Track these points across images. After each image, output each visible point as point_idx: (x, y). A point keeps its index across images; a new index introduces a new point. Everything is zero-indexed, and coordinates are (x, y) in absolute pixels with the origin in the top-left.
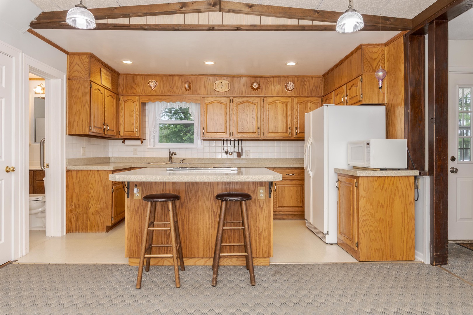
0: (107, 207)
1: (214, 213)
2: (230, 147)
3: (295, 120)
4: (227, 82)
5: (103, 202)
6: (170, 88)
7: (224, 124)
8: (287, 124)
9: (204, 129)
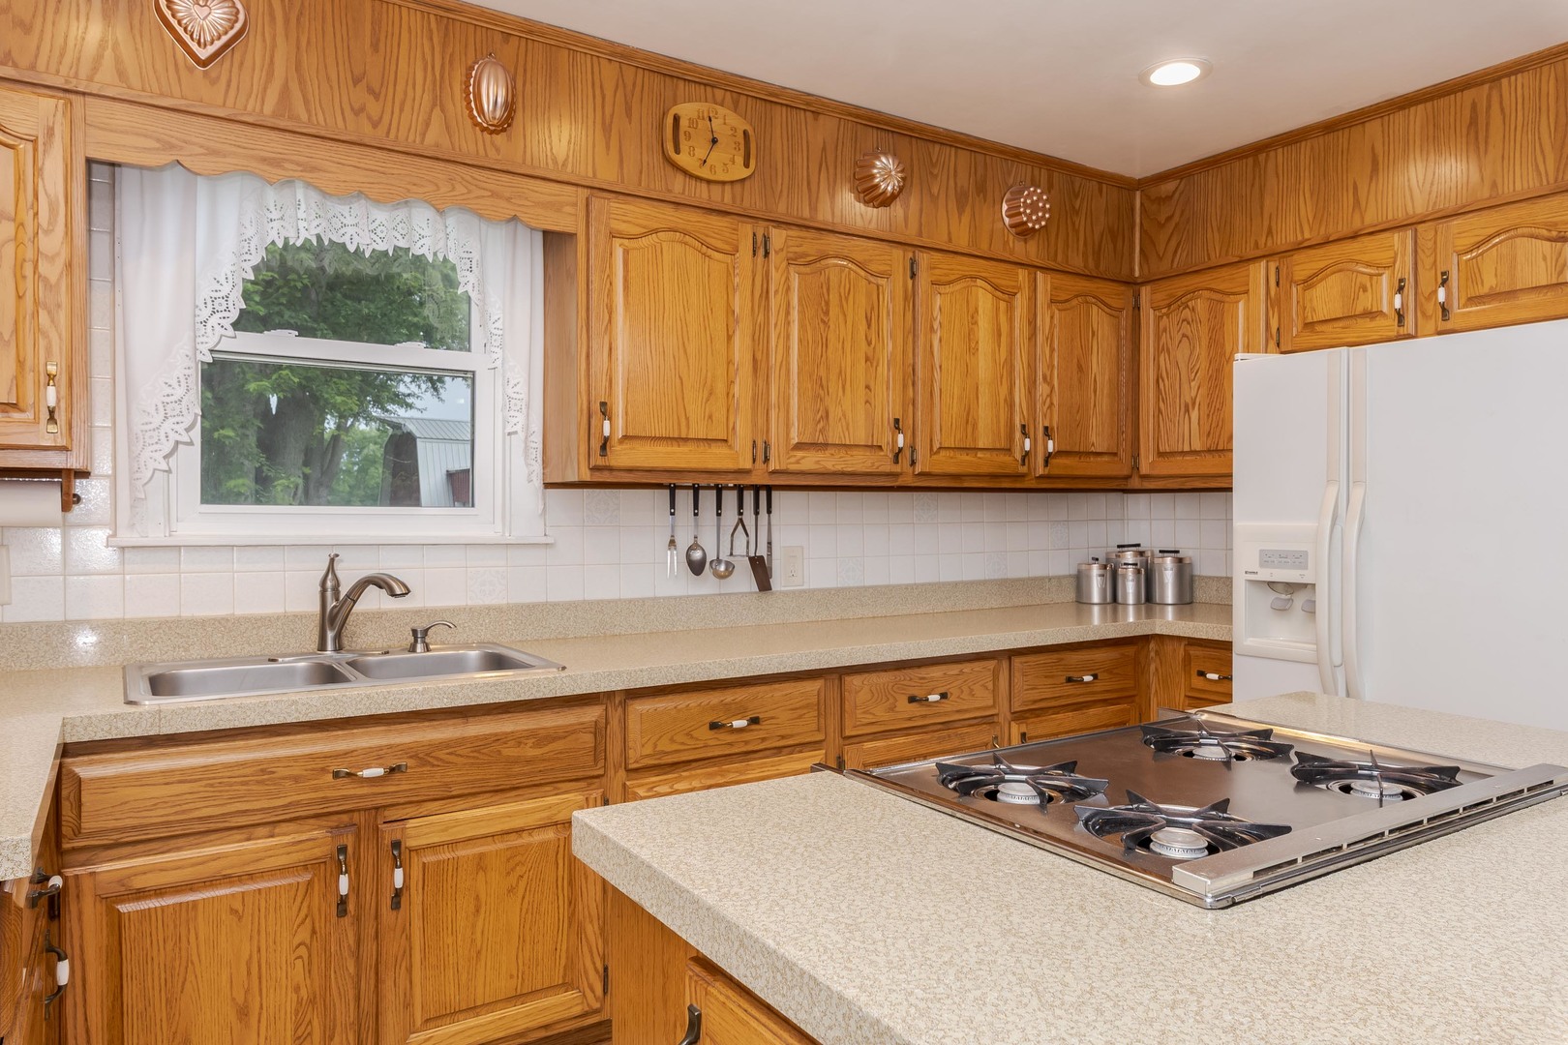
2: (716, 530)
3: (1043, 390)
4: (742, 125)
6: (356, 81)
7: (720, 387)
8: (1011, 405)
9: (605, 410)
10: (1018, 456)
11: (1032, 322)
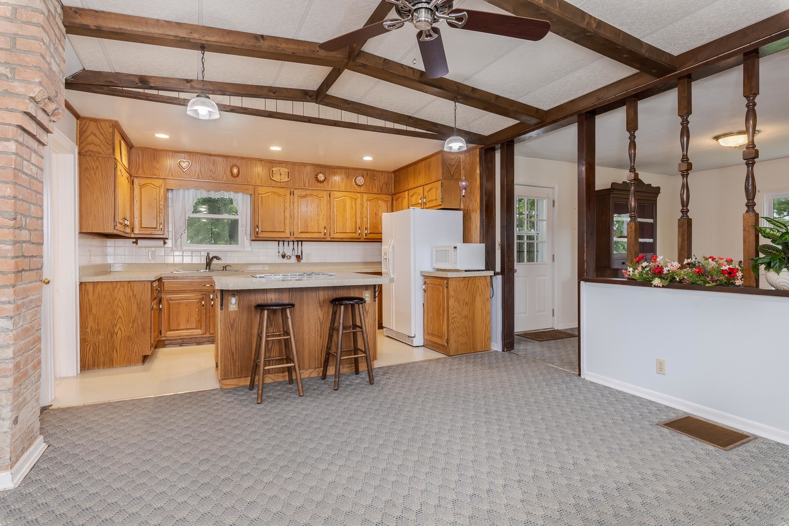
0: (144, 330)
1: (320, 321)
2: (288, 249)
3: (365, 219)
4: (287, 170)
5: (138, 324)
6: (210, 171)
7: (283, 221)
8: (356, 223)
9: (258, 227)
10: (358, 234)
11: (362, 205)
